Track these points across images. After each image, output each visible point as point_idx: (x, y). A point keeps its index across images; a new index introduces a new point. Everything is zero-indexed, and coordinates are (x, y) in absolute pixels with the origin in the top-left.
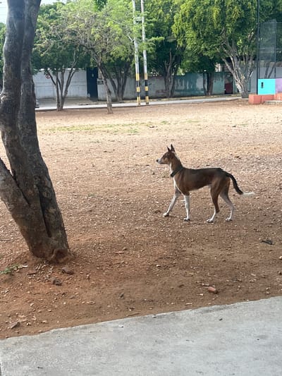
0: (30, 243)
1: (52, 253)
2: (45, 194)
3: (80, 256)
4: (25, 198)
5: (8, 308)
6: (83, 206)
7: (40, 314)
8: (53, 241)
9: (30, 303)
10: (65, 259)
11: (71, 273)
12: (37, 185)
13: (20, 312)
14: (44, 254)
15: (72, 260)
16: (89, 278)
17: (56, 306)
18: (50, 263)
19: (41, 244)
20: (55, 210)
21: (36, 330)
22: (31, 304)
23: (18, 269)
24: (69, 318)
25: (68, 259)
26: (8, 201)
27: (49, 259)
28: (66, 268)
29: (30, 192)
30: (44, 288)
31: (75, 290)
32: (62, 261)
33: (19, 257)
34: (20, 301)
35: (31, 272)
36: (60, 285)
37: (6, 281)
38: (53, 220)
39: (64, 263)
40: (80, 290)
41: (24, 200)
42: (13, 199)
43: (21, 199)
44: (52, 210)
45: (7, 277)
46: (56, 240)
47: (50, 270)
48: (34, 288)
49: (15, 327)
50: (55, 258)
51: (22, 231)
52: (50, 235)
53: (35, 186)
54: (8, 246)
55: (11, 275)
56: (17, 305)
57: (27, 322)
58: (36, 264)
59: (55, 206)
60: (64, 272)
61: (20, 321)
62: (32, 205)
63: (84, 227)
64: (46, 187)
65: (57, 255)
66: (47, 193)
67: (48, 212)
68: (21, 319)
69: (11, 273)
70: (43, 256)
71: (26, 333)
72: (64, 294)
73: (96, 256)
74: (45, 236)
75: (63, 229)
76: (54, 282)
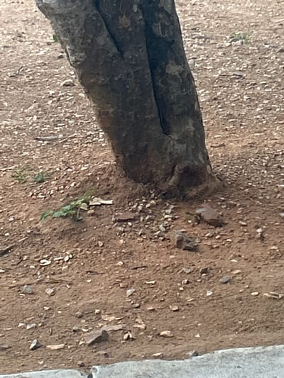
0: (120, 146)
1: (172, 174)
2: (158, 30)
3: (236, 185)
4: (112, 36)
5: (75, 296)
6: (221, 64)
7: (153, 315)
8: (174, 144)
9: (126, 287)
10: (201, 188)
11: (217, 223)
12: (140, 7)
13: (105, 307)
14: (152, 175)
15: (216, 191)
16: (262, 238)
17: (189, 299)
18: (167, 196)
19: (145, 149)
20: (180, 68)
21: (145, 351)
22: (129, 292)
23: (89, 207)
24: (223, 328)
25: (207, 188)
26: (73, 41)
27: (164, 187)
28: (204, 210)
29: (124, 21)
30: (156, 257)
31: (232, 263)
32: (193, 192)
33: (92, 179)
34: (103, 282)
35: (122, 215)
36: (194, 249)
37: (64, 233)
38: (175, 92)
39: (199, 199)
40: (244, 264)
41: (110, 43)
42: (84, 37)
43: (103, 39)
44: (173, 69)
45: (66, 224)
46: (180, 141)
47: (167, 214)
48: (131, 253)
49: (99, 340)
50: (179, 185)
51: (102, 116)
52: (166, 130)
53: (135, 8)
54: (53, 152)
55: (76, 220)
56: (95, 291)
57: (124, 331)
58: (132, 198)
59: (180, 58)
60: (200, 219)
61: (107, 328)
62: (127, 55)
63: (230, 116)
64: (162, 9)
65: (182, 176)
66: (164, 27)
67: (163, 73)
68: (110, 323)
69: (75, 217)
70: (149, 180)
71: (127, 357)
72: (205, 271)
73: (273, 184)
74: (155, 129)
75: (197, 117)
76: (180, 242)
